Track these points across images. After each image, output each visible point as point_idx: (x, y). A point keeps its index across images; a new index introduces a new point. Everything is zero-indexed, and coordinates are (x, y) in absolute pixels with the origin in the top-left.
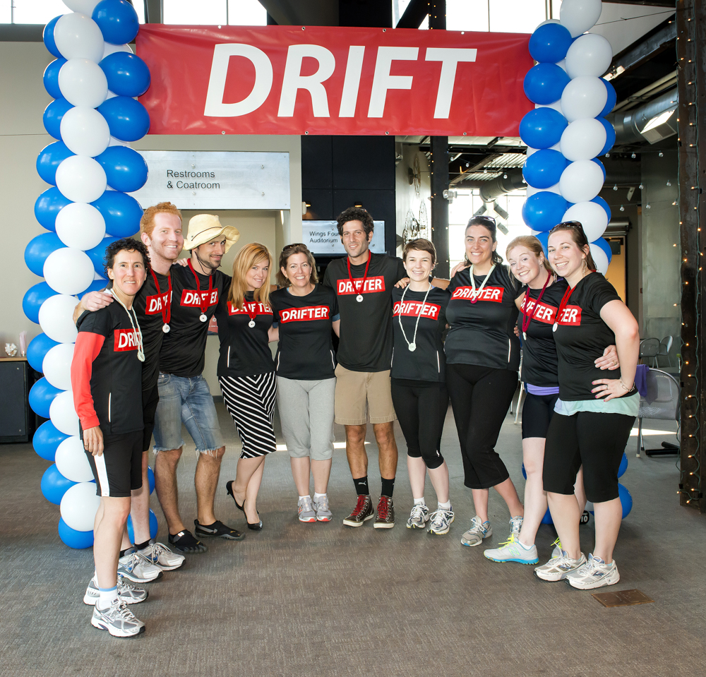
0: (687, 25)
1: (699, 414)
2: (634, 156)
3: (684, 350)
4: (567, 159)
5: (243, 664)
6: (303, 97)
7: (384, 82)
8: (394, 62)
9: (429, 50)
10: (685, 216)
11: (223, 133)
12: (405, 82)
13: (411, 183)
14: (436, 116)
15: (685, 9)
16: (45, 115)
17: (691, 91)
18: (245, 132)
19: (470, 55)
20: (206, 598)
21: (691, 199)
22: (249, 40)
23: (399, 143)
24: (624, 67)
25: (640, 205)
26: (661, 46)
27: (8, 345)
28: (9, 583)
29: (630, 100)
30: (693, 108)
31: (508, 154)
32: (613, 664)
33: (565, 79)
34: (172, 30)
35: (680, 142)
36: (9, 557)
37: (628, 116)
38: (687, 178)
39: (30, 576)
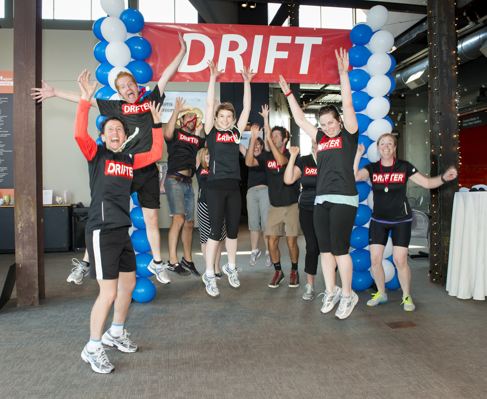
0: (433, 26)
1: (440, 233)
2: (403, 95)
3: (432, 198)
4: (370, 97)
5: (207, 355)
6: (230, 62)
7: (273, 54)
8: (278, 44)
9: (297, 38)
10: (432, 127)
11: (188, 81)
12: (284, 55)
13: (276, 110)
14: (301, 73)
15: (432, 17)
16: (97, 72)
17: (435, 60)
18: (199, 80)
19: (318, 41)
20: (182, 325)
21: (436, 118)
22: (202, 32)
23: (271, 88)
24: (396, 47)
25: (405, 124)
26: (417, 35)
27: (57, 198)
28: (75, 319)
29: (400, 65)
30: (437, 69)
31: (330, 95)
32: (398, 354)
33: (368, 54)
34: (161, 26)
35: (430, 88)
36: (72, 307)
37: (398, 74)
38: (433, 107)
39: (86, 316)
